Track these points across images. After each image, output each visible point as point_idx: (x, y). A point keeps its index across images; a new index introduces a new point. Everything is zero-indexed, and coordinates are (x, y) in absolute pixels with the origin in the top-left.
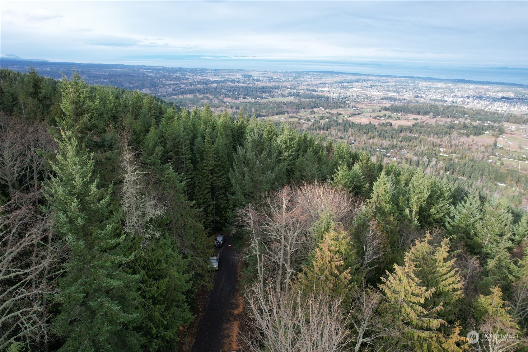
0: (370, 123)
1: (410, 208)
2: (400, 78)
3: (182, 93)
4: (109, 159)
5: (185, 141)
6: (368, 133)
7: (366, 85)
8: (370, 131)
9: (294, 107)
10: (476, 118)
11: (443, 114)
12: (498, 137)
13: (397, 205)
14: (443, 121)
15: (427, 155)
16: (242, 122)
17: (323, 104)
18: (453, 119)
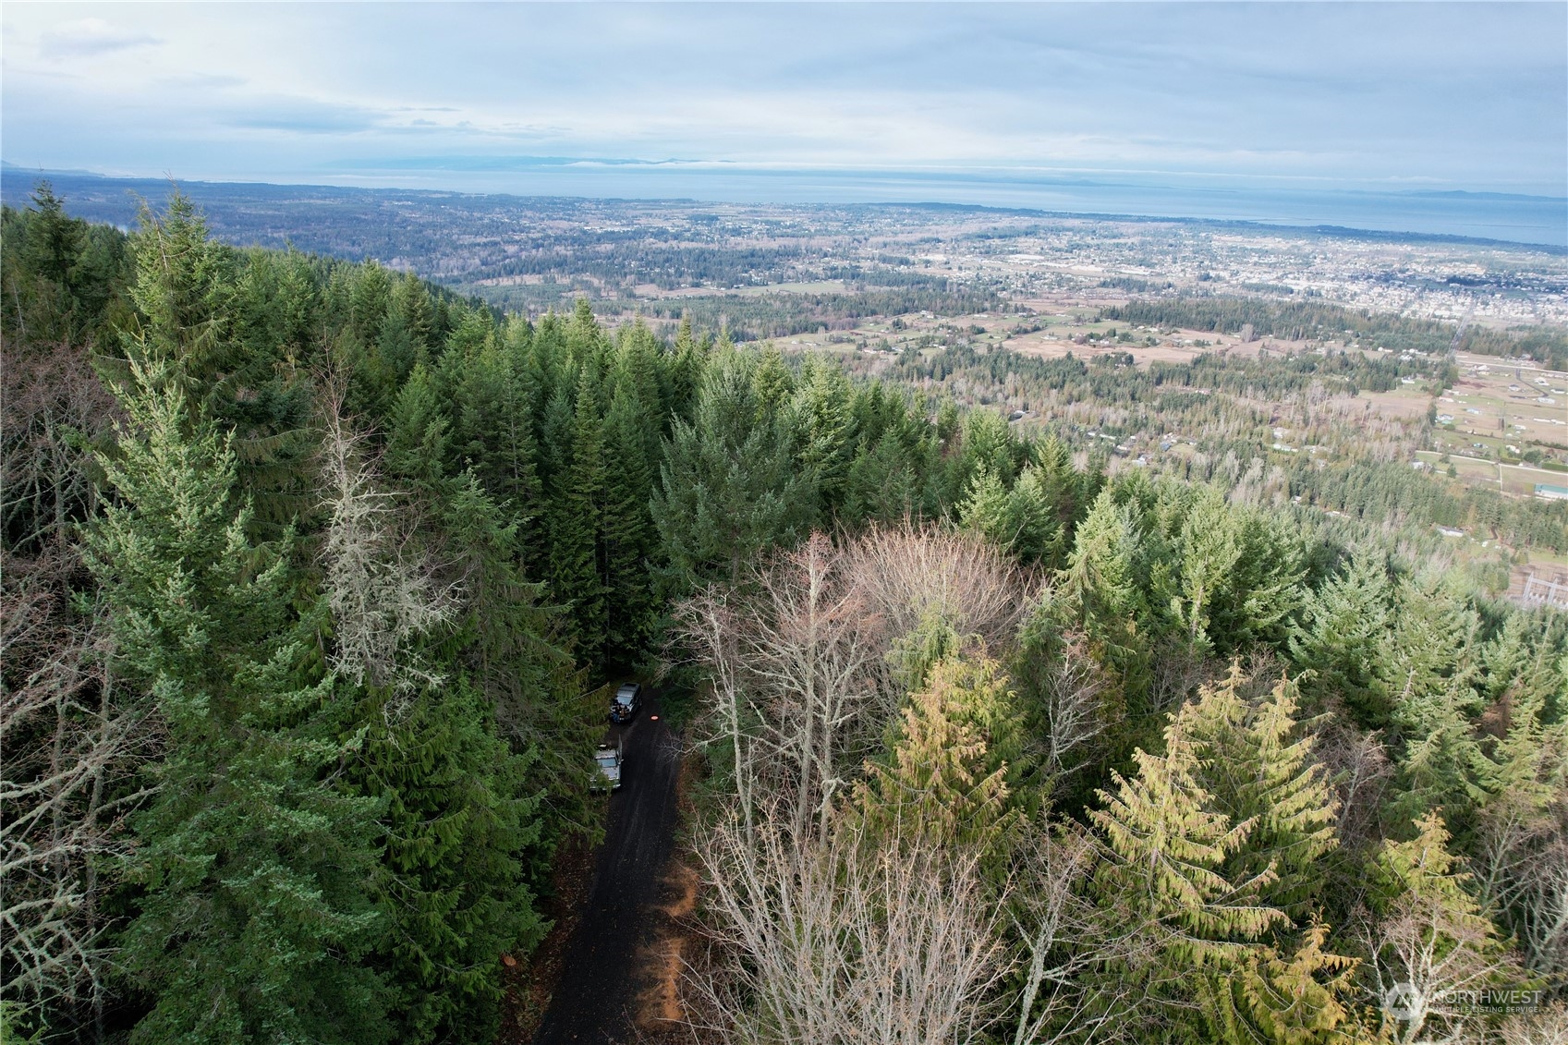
0: (1069, 356)
1: (1185, 597)
2: (1156, 224)
3: (510, 272)
4: (285, 456)
5: (517, 408)
6: (1062, 387)
7: (1056, 243)
8: (1068, 380)
9: (845, 311)
10: (1377, 338)
11: (1280, 328)
12: (1440, 394)
13: (1147, 589)
14: (1282, 348)
15: (1236, 449)
16: (689, 353)
17: (931, 301)
18: (1309, 343)
